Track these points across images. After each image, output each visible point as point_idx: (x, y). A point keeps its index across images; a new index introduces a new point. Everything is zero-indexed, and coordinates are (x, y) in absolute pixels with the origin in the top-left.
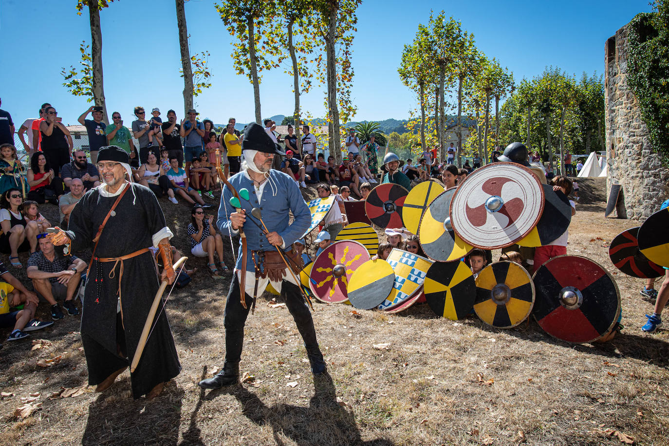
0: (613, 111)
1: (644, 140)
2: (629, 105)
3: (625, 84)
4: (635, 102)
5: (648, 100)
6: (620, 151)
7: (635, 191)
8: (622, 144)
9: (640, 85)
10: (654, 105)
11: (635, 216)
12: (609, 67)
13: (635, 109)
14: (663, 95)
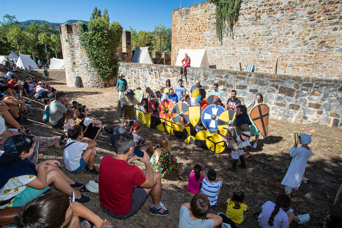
0: (73, 51)
1: (88, 63)
3: (79, 43)
4: (84, 51)
6: (78, 66)
7: (87, 78)
8: (79, 63)
9: (86, 46)
10: (92, 53)
11: (87, 86)
12: (68, 35)
13: (84, 53)
14: (95, 51)
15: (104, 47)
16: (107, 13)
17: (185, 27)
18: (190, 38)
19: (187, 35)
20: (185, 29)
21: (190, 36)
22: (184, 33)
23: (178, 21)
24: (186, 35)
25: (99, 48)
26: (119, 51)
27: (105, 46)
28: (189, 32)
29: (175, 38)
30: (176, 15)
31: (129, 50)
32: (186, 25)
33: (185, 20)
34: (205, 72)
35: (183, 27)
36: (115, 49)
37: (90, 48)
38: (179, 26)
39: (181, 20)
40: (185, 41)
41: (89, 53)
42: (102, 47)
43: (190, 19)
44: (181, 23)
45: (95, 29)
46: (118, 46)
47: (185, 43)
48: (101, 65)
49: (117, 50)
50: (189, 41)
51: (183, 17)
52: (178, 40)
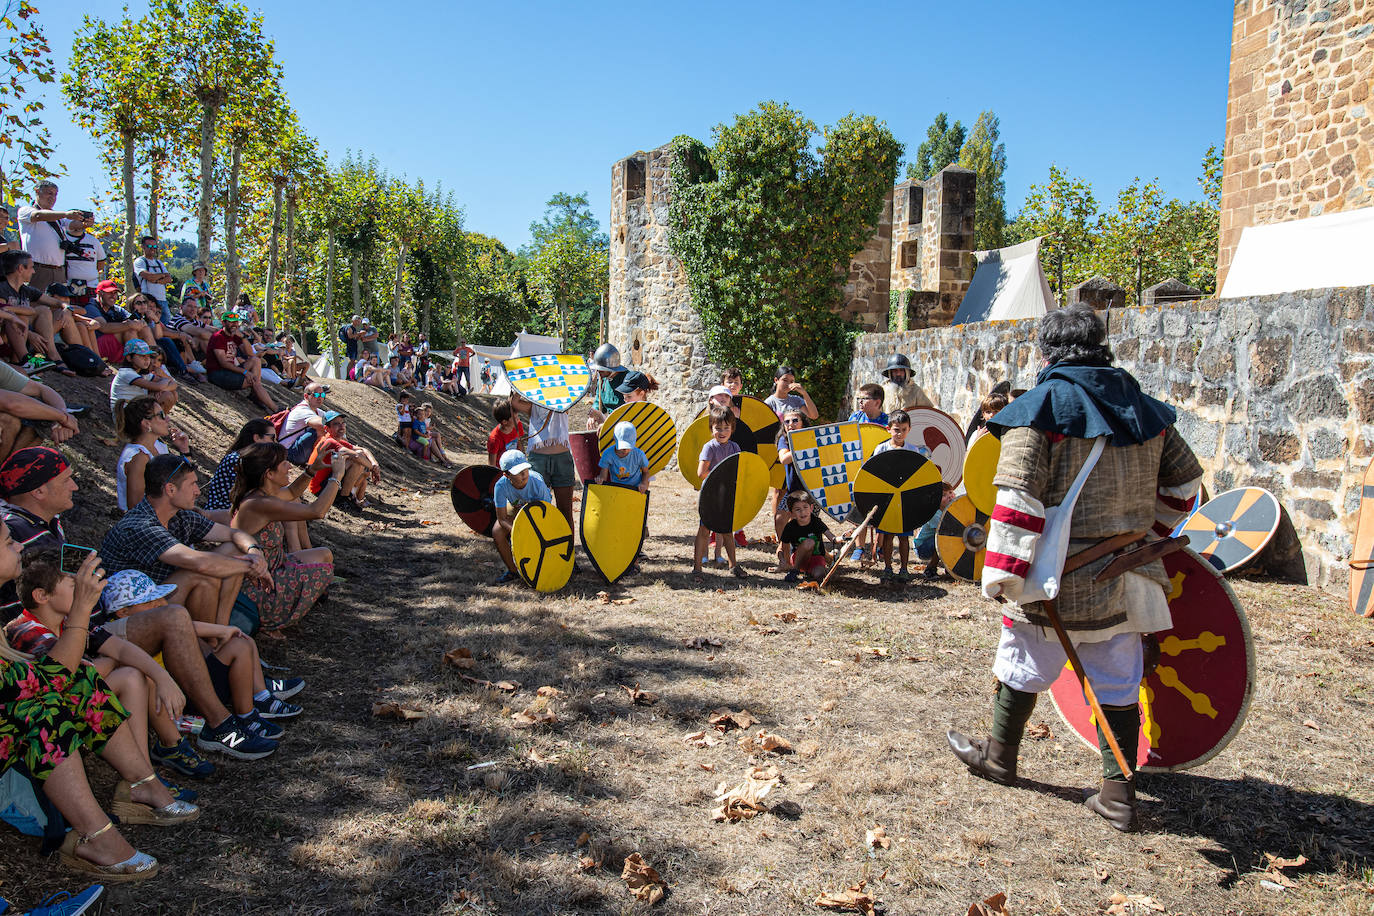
0: (640, 284)
1: (694, 339)
2: (671, 279)
3: (665, 243)
4: (681, 276)
5: (705, 277)
6: (652, 354)
8: (655, 343)
9: (692, 251)
10: (714, 288)
12: (629, 208)
13: (680, 287)
14: (728, 274)
15: (775, 253)
16: (995, 135)
17: (1316, 79)
18: (1353, 145)
19: (1331, 126)
20: (1314, 88)
21: (1352, 130)
22: (1309, 117)
23: (1272, 49)
24: (1323, 132)
25: (749, 260)
26: (866, 276)
27: (784, 248)
28: (1343, 102)
29: (1246, 165)
30: (1254, 13)
31: (959, 275)
32: (1326, 62)
33: (1317, 26)
34: (1269, 319)
35: (1300, 80)
36: (845, 262)
37: (710, 261)
38: (1277, 79)
39: (1293, 36)
40: (1314, 173)
41: (702, 287)
42: (763, 252)
43: (1353, 12)
44: (1287, 54)
45: (742, 165)
46: (860, 249)
47: (1314, 188)
48: (752, 348)
49: (856, 267)
50: (1344, 168)
51: (1306, 12)
52: (1266, 177)
